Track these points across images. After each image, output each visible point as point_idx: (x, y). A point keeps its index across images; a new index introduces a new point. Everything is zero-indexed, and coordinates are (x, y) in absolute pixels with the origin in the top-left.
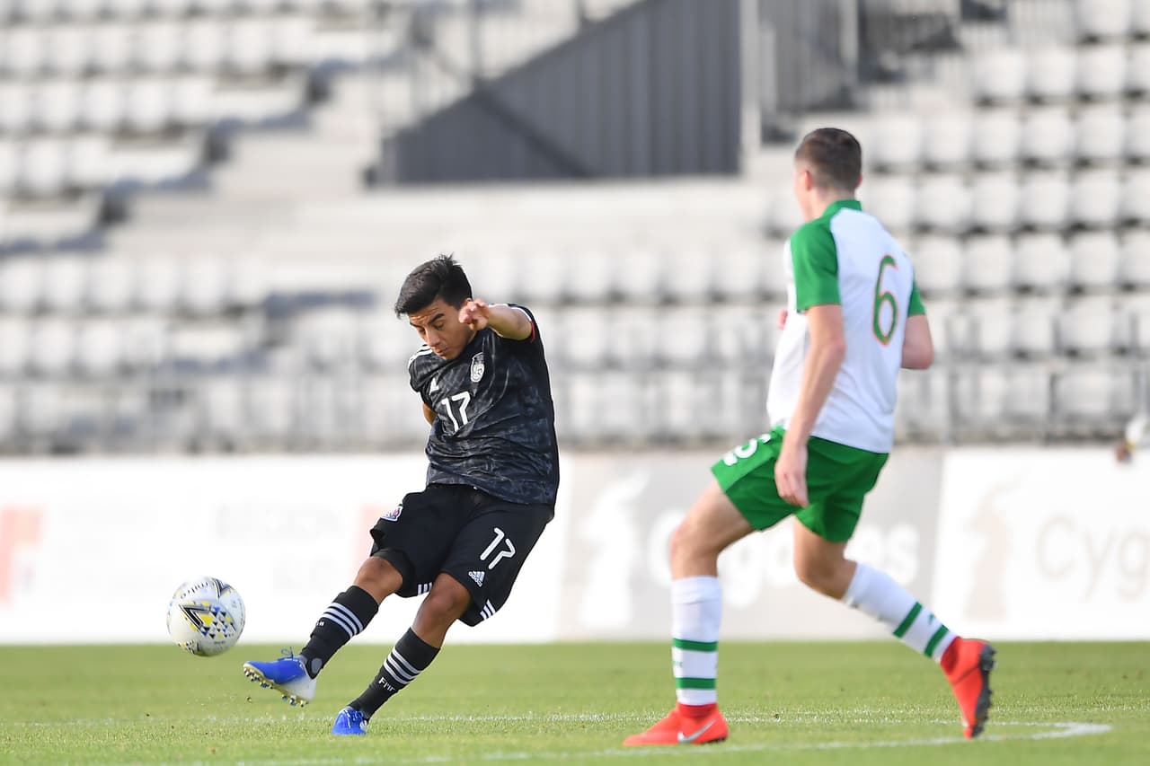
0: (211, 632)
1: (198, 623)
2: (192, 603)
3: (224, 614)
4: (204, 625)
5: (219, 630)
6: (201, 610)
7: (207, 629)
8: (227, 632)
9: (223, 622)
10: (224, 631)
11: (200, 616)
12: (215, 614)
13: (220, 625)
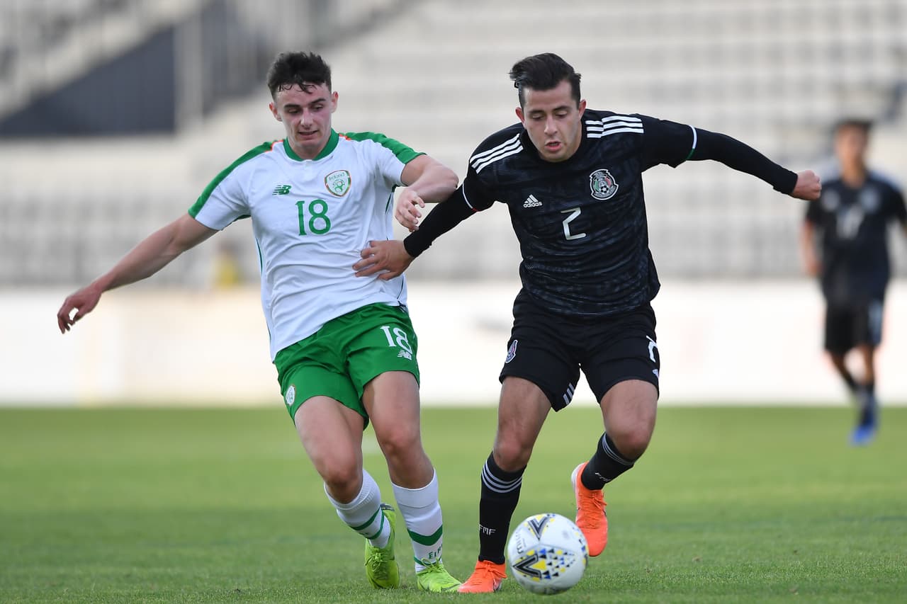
0: (552, 573)
1: (537, 574)
2: (521, 560)
3: (552, 551)
4: (542, 571)
5: (558, 567)
6: (532, 560)
7: (547, 573)
8: (567, 562)
9: (556, 558)
10: (563, 563)
11: (533, 567)
12: (544, 557)
13: (555, 563)
